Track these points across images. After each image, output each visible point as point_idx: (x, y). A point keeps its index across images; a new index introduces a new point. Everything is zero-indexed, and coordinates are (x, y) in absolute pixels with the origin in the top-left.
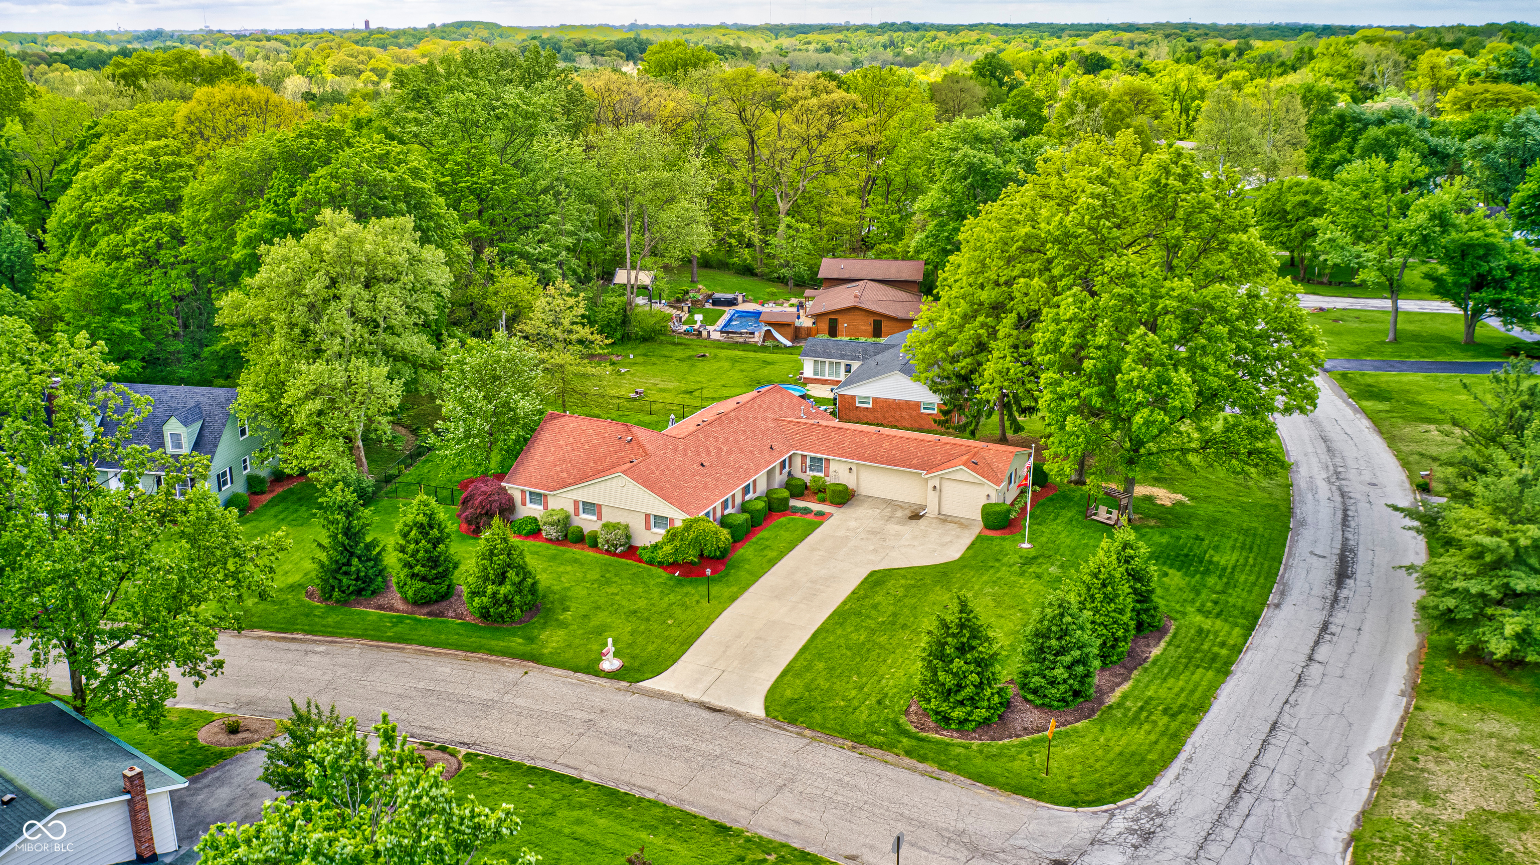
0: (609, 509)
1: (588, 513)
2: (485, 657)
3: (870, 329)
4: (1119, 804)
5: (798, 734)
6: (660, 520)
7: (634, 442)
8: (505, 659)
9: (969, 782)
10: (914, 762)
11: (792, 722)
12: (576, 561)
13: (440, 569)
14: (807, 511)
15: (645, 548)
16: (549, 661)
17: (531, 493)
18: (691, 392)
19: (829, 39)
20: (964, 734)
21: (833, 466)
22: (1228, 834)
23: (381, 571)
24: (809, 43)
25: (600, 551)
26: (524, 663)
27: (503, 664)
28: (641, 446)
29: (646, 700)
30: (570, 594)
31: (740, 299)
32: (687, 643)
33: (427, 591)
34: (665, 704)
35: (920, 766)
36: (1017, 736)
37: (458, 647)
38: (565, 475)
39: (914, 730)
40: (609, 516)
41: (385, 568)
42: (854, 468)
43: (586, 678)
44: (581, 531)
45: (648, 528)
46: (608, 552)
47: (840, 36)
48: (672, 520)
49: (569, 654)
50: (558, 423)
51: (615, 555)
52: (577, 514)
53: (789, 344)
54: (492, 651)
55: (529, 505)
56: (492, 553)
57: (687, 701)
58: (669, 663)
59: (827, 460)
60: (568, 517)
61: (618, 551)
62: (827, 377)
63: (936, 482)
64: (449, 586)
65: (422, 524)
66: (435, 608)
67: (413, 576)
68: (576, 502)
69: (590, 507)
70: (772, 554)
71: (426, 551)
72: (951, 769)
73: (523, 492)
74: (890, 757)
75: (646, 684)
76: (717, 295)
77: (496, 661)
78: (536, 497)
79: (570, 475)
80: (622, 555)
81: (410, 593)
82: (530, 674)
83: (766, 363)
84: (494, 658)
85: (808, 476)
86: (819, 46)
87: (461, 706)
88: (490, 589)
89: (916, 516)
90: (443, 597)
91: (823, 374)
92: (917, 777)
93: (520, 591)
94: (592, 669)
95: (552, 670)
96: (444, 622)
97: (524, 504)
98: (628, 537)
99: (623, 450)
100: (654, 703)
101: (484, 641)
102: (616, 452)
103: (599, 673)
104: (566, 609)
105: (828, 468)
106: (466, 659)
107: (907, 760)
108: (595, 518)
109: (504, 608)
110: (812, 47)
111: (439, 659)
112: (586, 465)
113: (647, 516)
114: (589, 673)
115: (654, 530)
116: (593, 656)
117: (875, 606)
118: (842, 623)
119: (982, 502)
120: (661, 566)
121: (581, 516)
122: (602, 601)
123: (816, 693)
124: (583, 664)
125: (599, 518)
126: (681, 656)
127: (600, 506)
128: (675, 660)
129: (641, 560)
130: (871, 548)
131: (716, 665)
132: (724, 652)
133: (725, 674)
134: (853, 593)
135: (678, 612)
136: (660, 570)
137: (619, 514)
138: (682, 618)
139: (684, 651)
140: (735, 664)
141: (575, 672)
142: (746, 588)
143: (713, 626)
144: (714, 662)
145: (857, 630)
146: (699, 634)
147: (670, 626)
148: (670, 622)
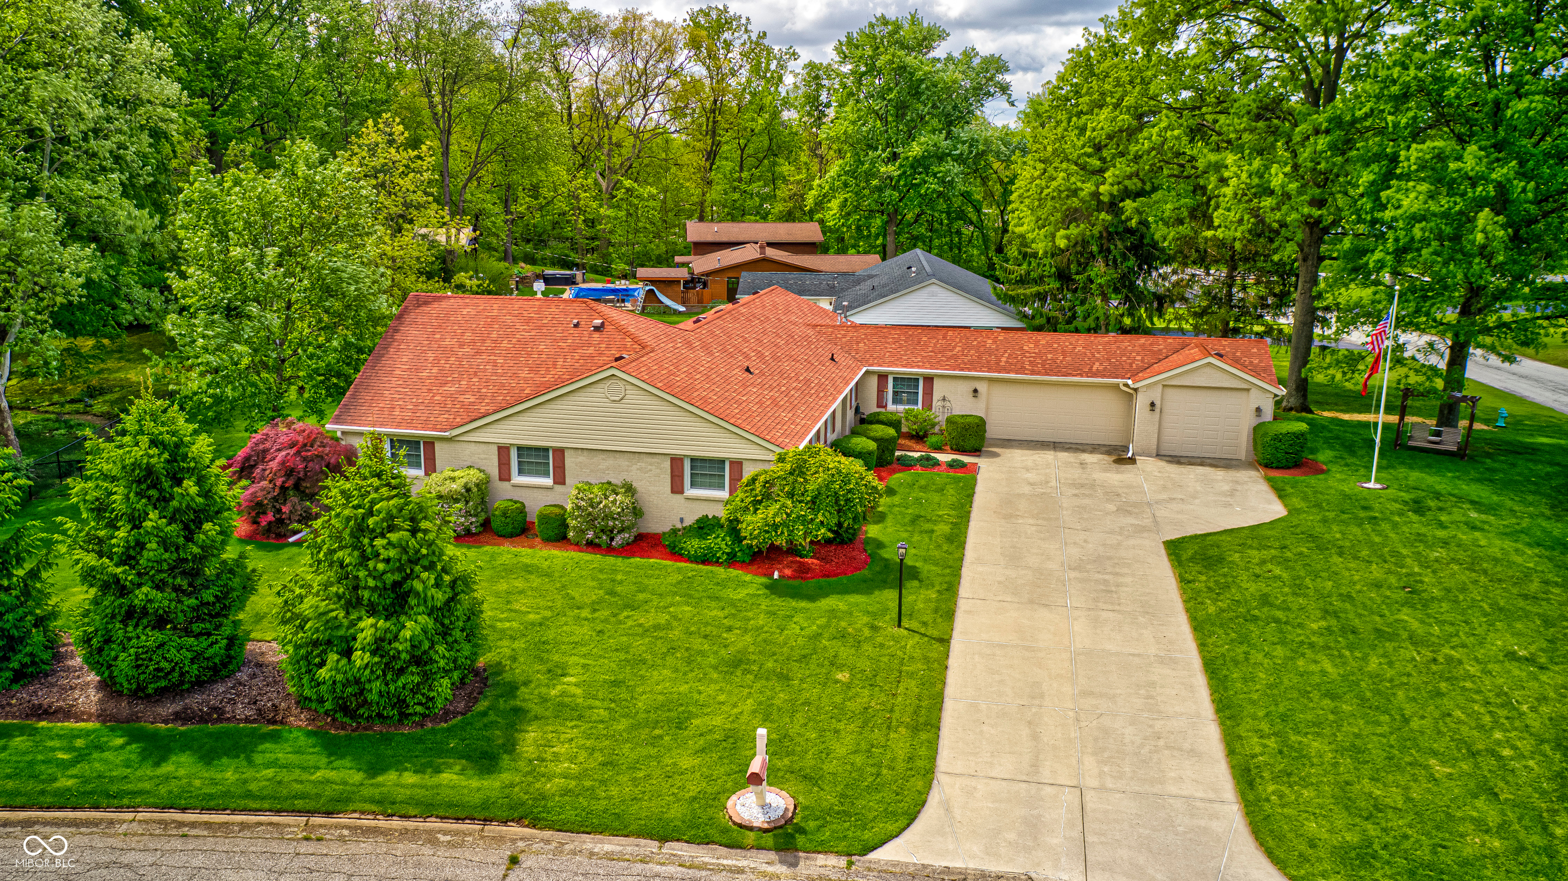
0: (582, 458)
1: (530, 473)
6: (706, 469)
7: (609, 328)
8: (434, 824)
12: (529, 569)
13: (208, 596)
14: (929, 463)
15: (680, 531)
16: (569, 814)
17: (395, 441)
21: (939, 389)
23: (40, 622)
25: (572, 546)
26: (493, 829)
27: (431, 839)
28: (627, 334)
30: (550, 635)
31: (579, 276)
33: (172, 653)
37: (280, 802)
40: (582, 473)
41: (54, 615)
42: (982, 387)
43: (704, 855)
44: (522, 510)
45: (677, 488)
46: (592, 546)
48: (737, 465)
49: (620, 790)
50: (434, 309)
51: (610, 550)
52: (505, 476)
53: (681, 309)
56: (361, 529)
59: (929, 380)
60: (488, 481)
61: (618, 541)
63: (1156, 395)
64: (232, 641)
65: (149, 470)
66: (196, 701)
67: (130, 615)
68: (503, 450)
69: (534, 458)
71: (165, 543)
75: (884, 854)
76: (549, 272)
77: (404, 833)
78: (407, 448)
79: (482, 398)
80: (629, 549)
81: (124, 663)
82: (527, 861)
84: (396, 823)
85: (895, 410)
88: (367, 628)
89: (1121, 459)
90: (215, 670)
93: (445, 633)
94: (708, 830)
95: (589, 842)
96: (227, 734)
98: (637, 512)
99: (590, 345)
102: (574, 349)
103: (732, 837)
104: (557, 672)
105: (929, 393)
106: (310, 836)
108: (548, 481)
109: (412, 678)
111: (224, 844)
113: (676, 462)
114: (707, 841)
115: (690, 492)
116: (693, 790)
117: (1265, 600)
118: (1244, 639)
119: (1247, 422)
120: (732, 561)
121: (517, 479)
122: (640, 645)
123: (1398, 823)
124: (676, 812)
125: (560, 479)
126: (933, 759)
127: (560, 452)
128: (929, 774)
129: (676, 555)
130: (1111, 507)
131: (1046, 775)
132: (1035, 737)
133: (1089, 796)
134: (1183, 581)
135: (845, 653)
136: (734, 572)
137: (610, 462)
138: (864, 664)
139: (933, 746)
140: (1089, 762)
141: (664, 839)
142: (951, 589)
143: (952, 677)
144: (1035, 766)
145: (1297, 653)
146: (938, 702)
147: (848, 686)
148: (843, 676)
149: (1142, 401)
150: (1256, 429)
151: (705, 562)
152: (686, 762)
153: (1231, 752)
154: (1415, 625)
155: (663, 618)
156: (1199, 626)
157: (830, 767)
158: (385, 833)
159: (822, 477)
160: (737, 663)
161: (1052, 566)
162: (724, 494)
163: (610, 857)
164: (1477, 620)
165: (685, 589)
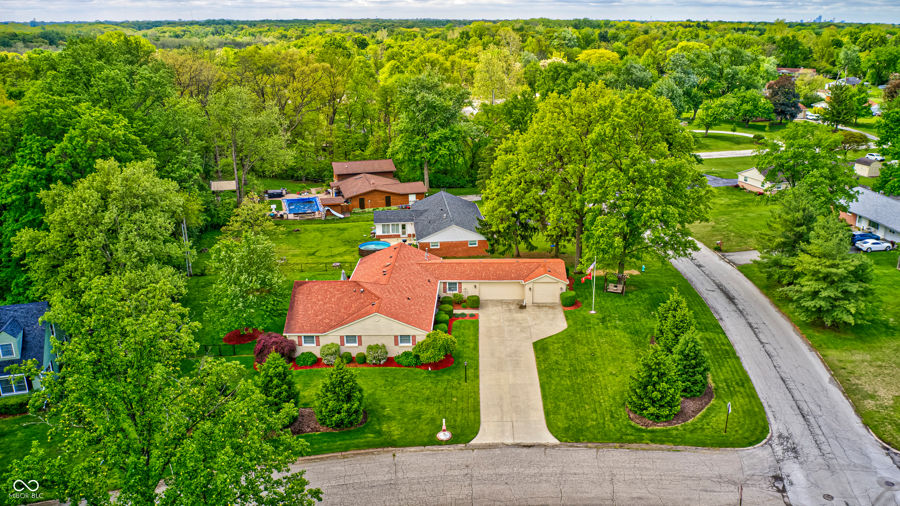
0: (367, 338)
1: (350, 343)
2: (355, 452)
3: (384, 202)
4: (768, 437)
5: (587, 447)
6: (405, 338)
7: (366, 292)
8: (371, 450)
9: (694, 448)
10: (658, 446)
11: (578, 441)
14: (463, 315)
15: (399, 357)
16: (402, 443)
17: (305, 337)
18: (313, 254)
19: (178, 30)
20: (669, 422)
21: (464, 286)
22: (823, 439)
24: (165, 32)
25: (369, 365)
26: (387, 449)
27: (372, 453)
28: (372, 293)
29: (483, 453)
31: (284, 192)
32: (477, 410)
34: (498, 451)
35: (663, 446)
36: (693, 416)
37: (333, 451)
38: (327, 321)
39: (644, 428)
40: (367, 342)
42: (477, 285)
43: (435, 448)
44: (350, 355)
45: (396, 344)
46: (375, 365)
47: (184, 28)
48: (414, 337)
49: (411, 436)
50: (308, 287)
51: (380, 365)
52: (343, 344)
53: (342, 216)
54: (358, 447)
55: (304, 345)
57: (507, 446)
58: (477, 425)
59: (460, 283)
60: (337, 347)
61: (382, 362)
62: (391, 234)
63: (531, 286)
68: (342, 337)
69: (351, 338)
70: (472, 345)
72: (680, 444)
73: (299, 337)
74: (644, 446)
75: (473, 442)
76: (270, 191)
77: (366, 453)
78: (310, 339)
79: (331, 320)
80: (385, 365)
82: (397, 455)
83: (344, 230)
84: (363, 451)
85: (450, 294)
86: (172, 34)
87: (375, 489)
88: (345, 406)
89: (522, 307)
91: (388, 232)
92: (666, 453)
94: (434, 442)
95: (408, 449)
96: (308, 436)
97: (300, 345)
98: (386, 352)
99: (361, 298)
100: (491, 452)
101: (348, 442)
102: (356, 300)
103: (440, 443)
104: (383, 408)
105: (460, 288)
106: (344, 457)
107: (654, 445)
108: (356, 345)
110: (167, 35)
112: (340, 311)
113: (396, 337)
114: (435, 445)
115: (400, 345)
116: (428, 433)
117: (557, 363)
118: (550, 377)
119: (559, 292)
120: (417, 366)
121: (347, 345)
122: (401, 397)
123: (575, 421)
124: (426, 440)
125: (360, 344)
126: (479, 419)
127: (360, 337)
128: (479, 423)
129: (400, 365)
130: (519, 330)
131: (505, 419)
132: (502, 410)
133: (514, 423)
134: (537, 358)
135: (454, 392)
136: (418, 369)
137: (375, 338)
138: (459, 395)
139: (479, 415)
140: (514, 415)
141: (425, 446)
142: (477, 368)
143: (481, 396)
144: (502, 417)
145: (562, 379)
146: (479, 403)
147: (457, 402)
148: (455, 399)
149: (527, 288)
150: (561, 294)
151: (409, 366)
152: (424, 427)
153: (544, 408)
154: (591, 366)
155: (404, 388)
156: (540, 373)
157: (458, 423)
158: (361, 454)
159: (441, 342)
160: (428, 399)
161: (503, 356)
162: (410, 344)
163: (414, 451)
164: (607, 362)
165: (406, 376)
